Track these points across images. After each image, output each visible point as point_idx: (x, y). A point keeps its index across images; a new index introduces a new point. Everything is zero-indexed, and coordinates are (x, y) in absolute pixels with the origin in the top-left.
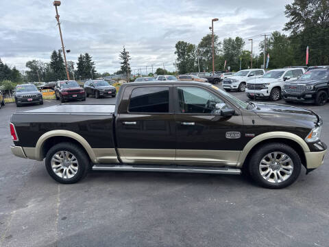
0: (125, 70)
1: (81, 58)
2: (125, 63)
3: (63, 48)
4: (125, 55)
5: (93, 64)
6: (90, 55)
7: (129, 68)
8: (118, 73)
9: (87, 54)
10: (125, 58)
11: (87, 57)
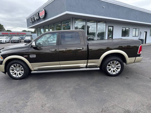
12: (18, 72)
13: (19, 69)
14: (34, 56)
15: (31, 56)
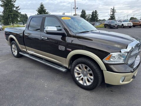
0: (112, 18)
1: (93, 13)
2: (113, 14)
3: (75, 7)
4: (113, 11)
5: (98, 15)
6: (97, 11)
7: (115, 17)
8: (109, 19)
9: (96, 11)
10: (113, 12)
11: (96, 12)
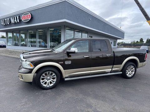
12: (49, 81)
13: (50, 77)
14: (70, 62)
15: (67, 63)
